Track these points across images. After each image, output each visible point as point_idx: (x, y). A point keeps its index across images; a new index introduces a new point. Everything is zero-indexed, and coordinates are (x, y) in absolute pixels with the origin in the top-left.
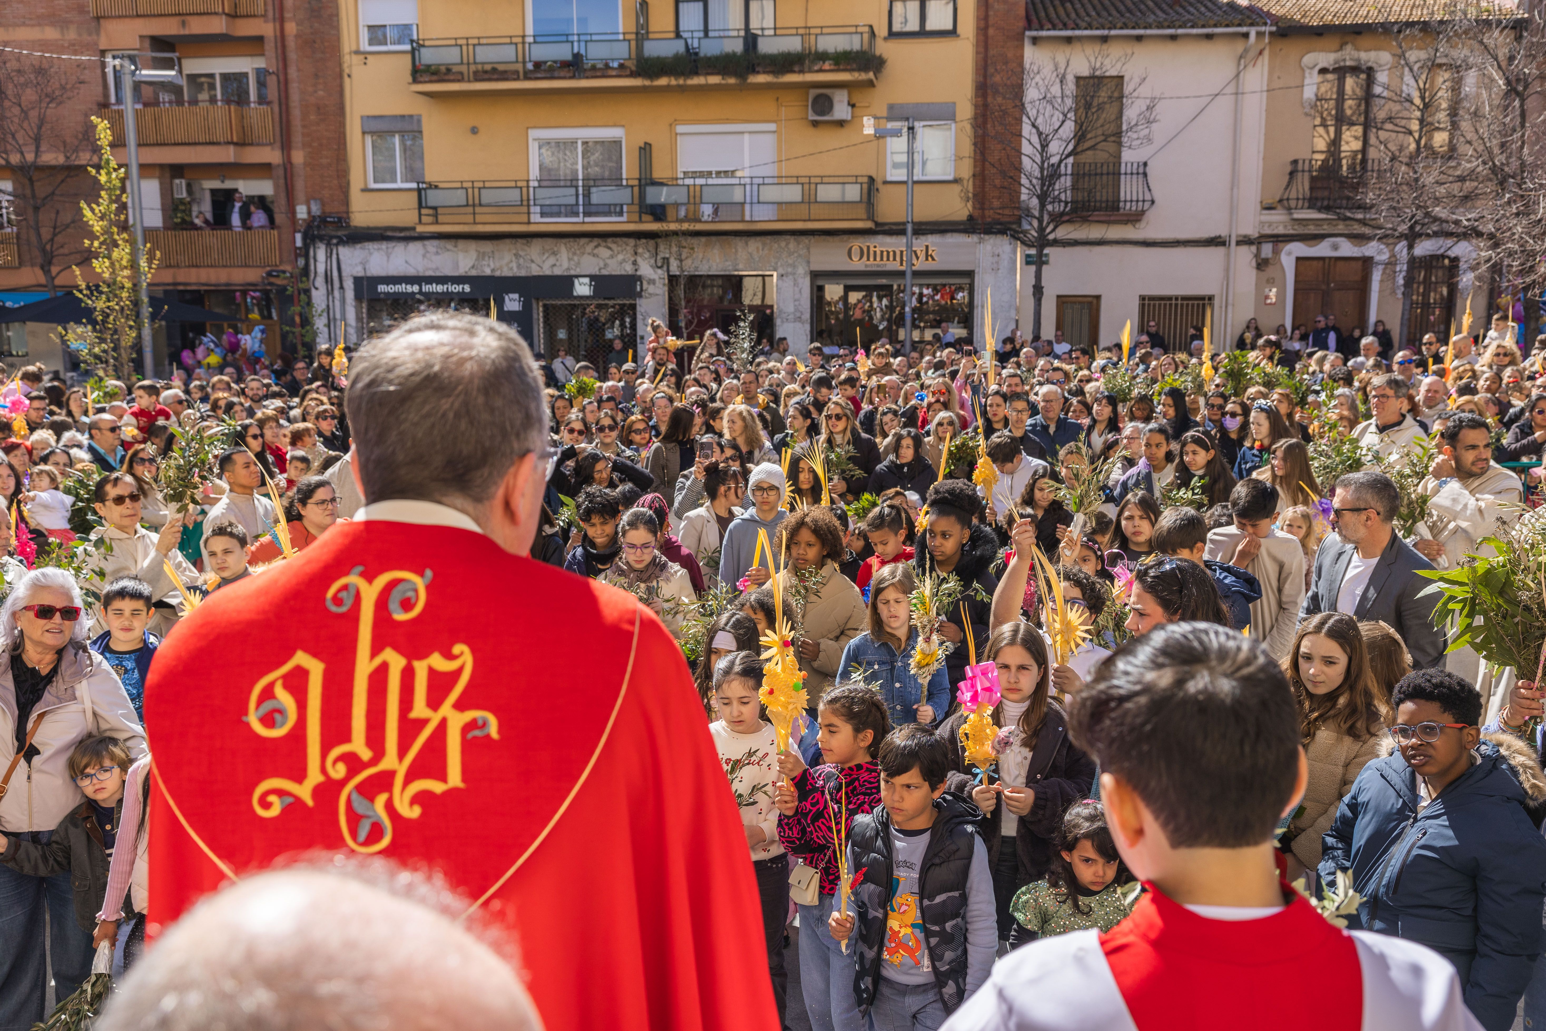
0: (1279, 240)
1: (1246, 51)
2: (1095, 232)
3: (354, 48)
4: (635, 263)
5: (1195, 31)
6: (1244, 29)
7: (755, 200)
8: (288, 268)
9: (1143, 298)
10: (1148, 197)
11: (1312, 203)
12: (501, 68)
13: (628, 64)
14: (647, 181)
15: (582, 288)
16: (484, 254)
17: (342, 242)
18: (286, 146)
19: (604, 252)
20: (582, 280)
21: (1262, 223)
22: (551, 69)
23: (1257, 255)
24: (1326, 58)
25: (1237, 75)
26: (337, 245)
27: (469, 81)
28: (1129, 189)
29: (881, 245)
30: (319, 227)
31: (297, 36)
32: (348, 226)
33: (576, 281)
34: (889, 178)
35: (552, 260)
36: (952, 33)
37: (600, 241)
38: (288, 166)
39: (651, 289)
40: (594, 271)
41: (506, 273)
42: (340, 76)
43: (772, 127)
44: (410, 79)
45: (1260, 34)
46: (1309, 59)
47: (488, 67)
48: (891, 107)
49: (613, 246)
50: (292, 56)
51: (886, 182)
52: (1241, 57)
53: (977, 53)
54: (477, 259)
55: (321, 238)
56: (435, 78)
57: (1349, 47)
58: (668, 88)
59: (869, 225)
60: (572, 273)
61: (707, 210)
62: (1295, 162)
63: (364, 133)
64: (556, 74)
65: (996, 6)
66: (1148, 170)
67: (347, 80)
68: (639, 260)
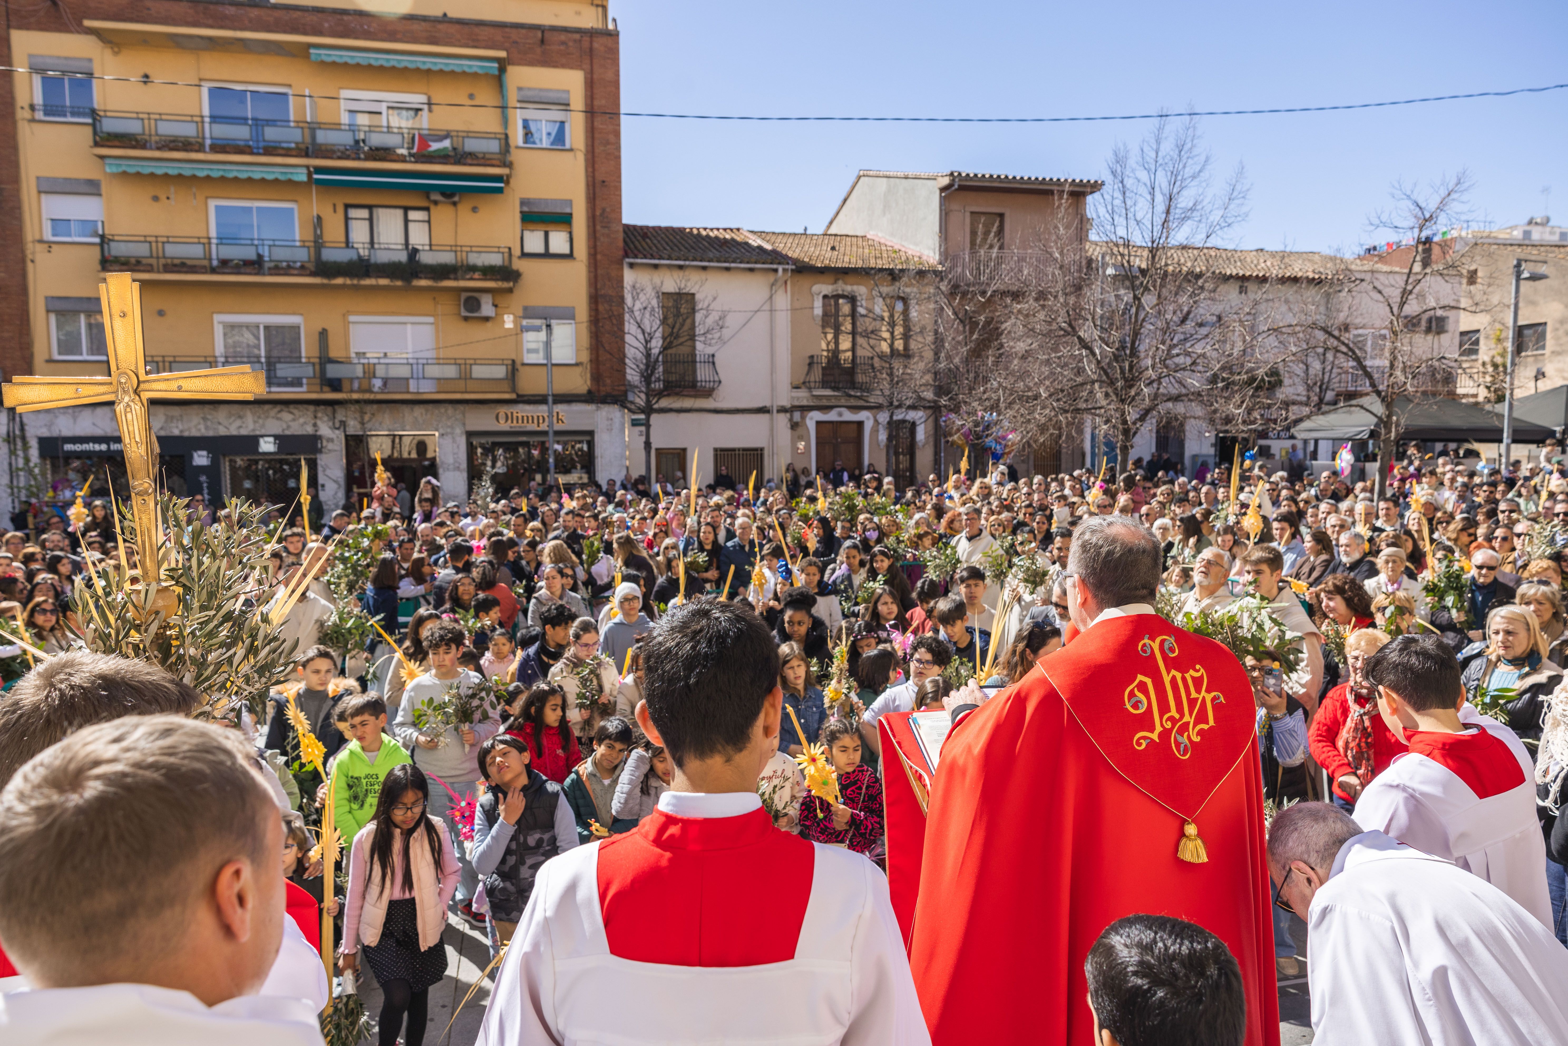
0: (804, 409)
1: (776, 281)
2: (688, 403)
3: (37, 237)
4: (315, 425)
5: (743, 265)
6: (775, 266)
7: (421, 376)
9: (716, 450)
10: (716, 379)
11: (825, 384)
12: (189, 262)
13: (307, 265)
14: (325, 360)
15: (267, 446)
16: (172, 418)
19: (286, 416)
20: (267, 439)
21: (793, 398)
22: (237, 266)
23: (791, 420)
24: (826, 289)
25: (771, 297)
27: (159, 272)
28: (703, 373)
29: (522, 411)
33: (261, 441)
34: (526, 361)
35: (238, 423)
36: (570, 256)
37: (283, 407)
39: (330, 446)
40: (278, 431)
41: (194, 433)
42: (23, 261)
43: (431, 319)
44: (99, 267)
45: (785, 270)
46: (816, 288)
47: (177, 262)
48: (526, 308)
49: (295, 411)
51: (523, 364)
52: (773, 285)
53: (589, 272)
54: (166, 422)
56: (124, 267)
57: (840, 282)
58: (343, 287)
59: (513, 396)
60: (258, 433)
61: (377, 383)
62: (812, 357)
63: (48, 311)
64: (243, 270)
65: (602, 239)
66: (716, 360)
67: (30, 266)
68: (319, 423)
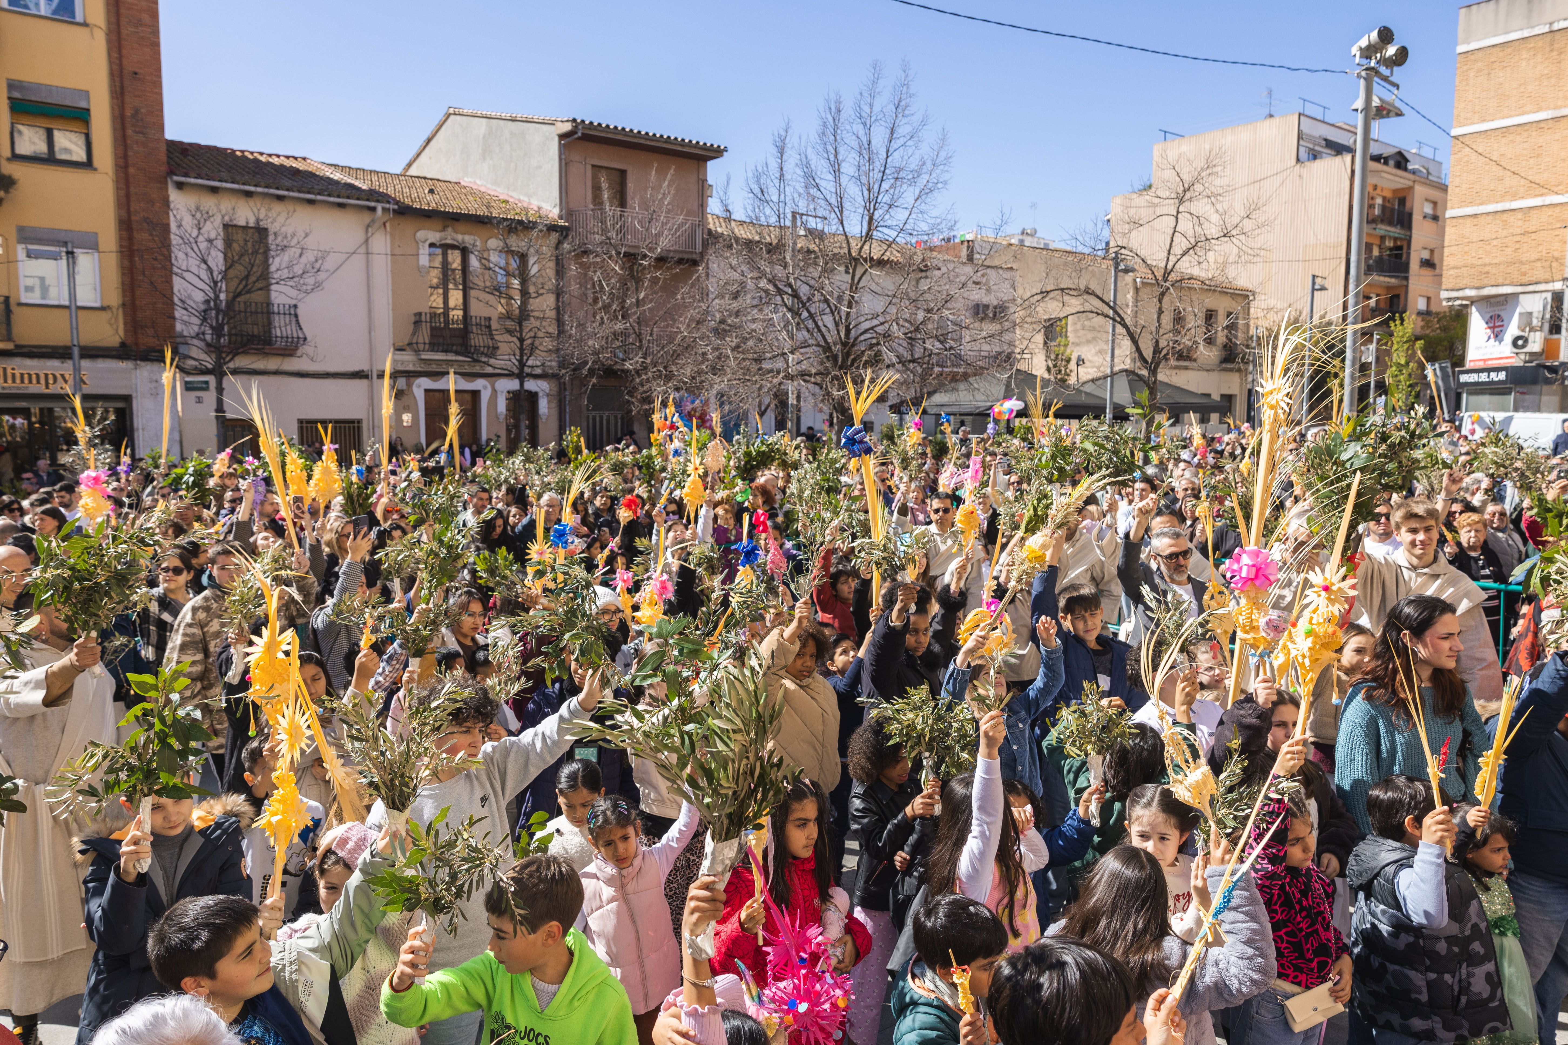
0: (411, 375)
1: (373, 221)
5: (332, 199)
6: (373, 204)
9: (301, 422)
10: (300, 335)
11: (434, 346)
21: (396, 361)
24: (434, 236)
25: (367, 241)
28: (281, 328)
29: (20, 367)
34: (24, 300)
36: (88, 164)
45: (384, 209)
46: (421, 234)
48: (21, 229)
51: (20, 304)
52: (368, 226)
53: (118, 189)
57: (450, 230)
59: (10, 346)
62: (418, 314)
65: (136, 148)
66: (299, 311)
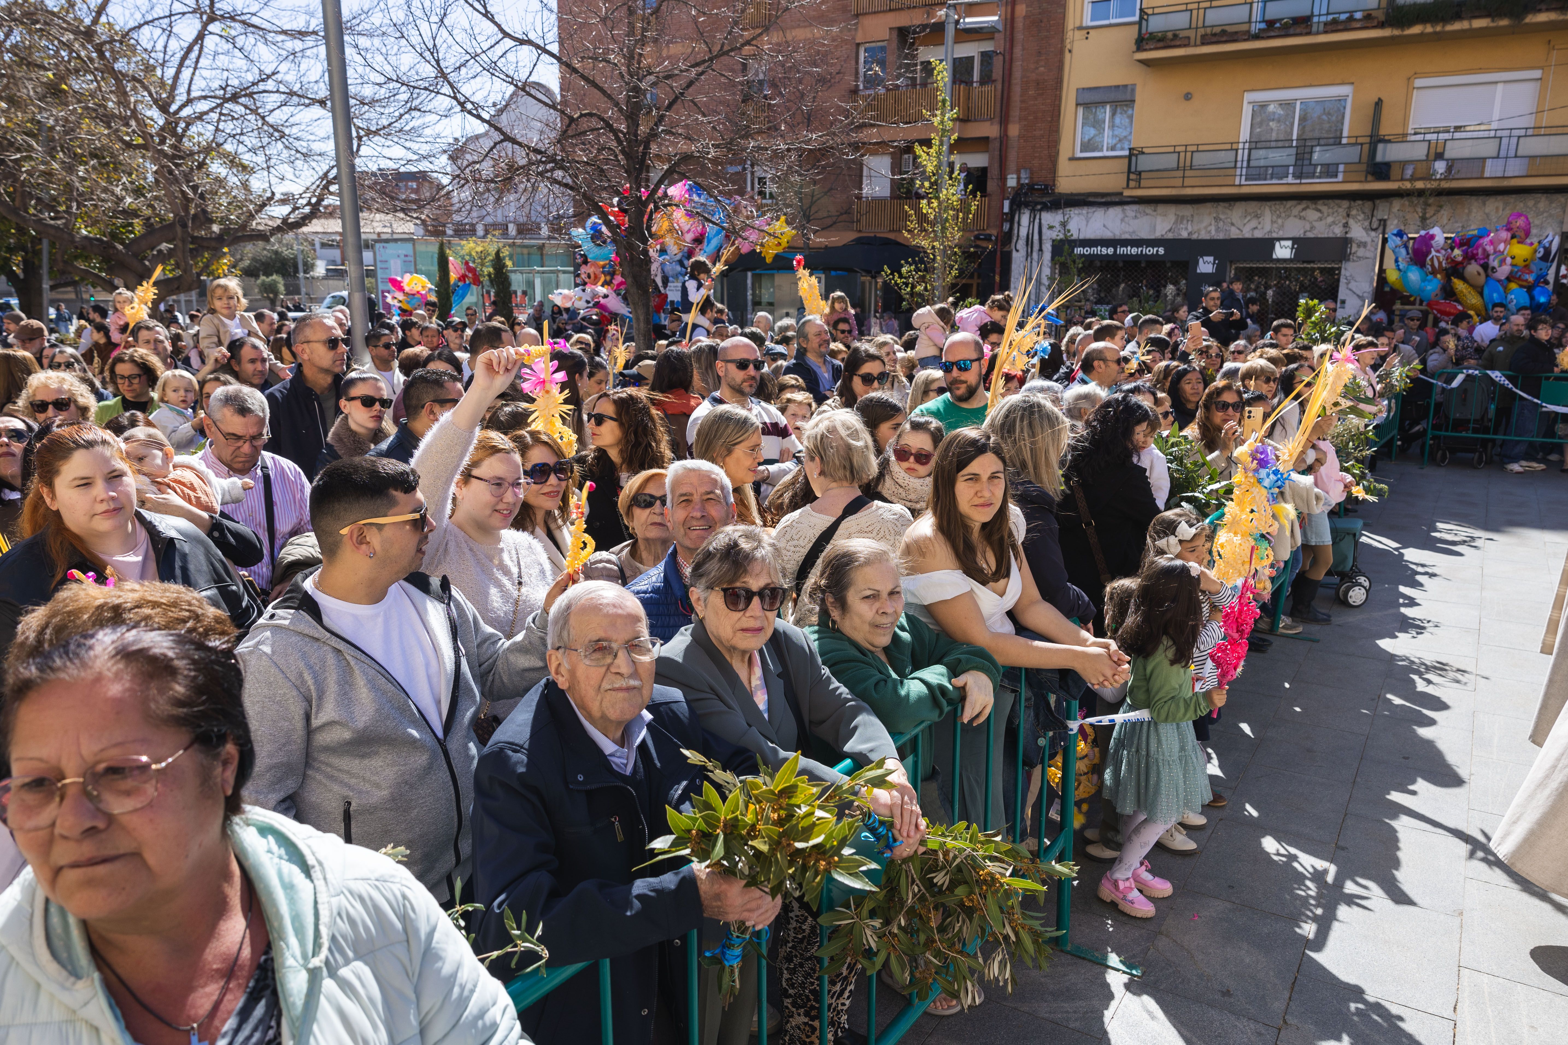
3: (1078, 24)
4: (1346, 225)
7: (1511, 154)
8: (994, 232)
12: (1229, 29)
13: (1374, 14)
14: (1376, 140)
15: (1283, 251)
16: (1183, 217)
17: (1046, 208)
18: (1004, 121)
19: (1312, 214)
20: (1283, 243)
22: (1285, 27)
26: (1041, 210)
27: (1195, 45)
30: (1026, 194)
31: (1025, 17)
32: (1053, 193)
33: (1277, 244)
35: (1254, 223)
37: (1309, 203)
38: (1004, 138)
39: (1361, 252)
40: (1298, 233)
41: (1204, 236)
42: (1061, 52)
43: (1537, 74)
44: (1134, 48)
47: (1217, 30)
49: (1324, 209)
50: (1019, 36)
54: (1176, 222)
55: (1026, 205)
56: (1160, 44)
58: (1420, 37)
60: (1274, 235)
61: (1442, 167)
63: (1077, 105)
64: (1291, 31)
67: (1067, 55)
68: (1351, 222)
